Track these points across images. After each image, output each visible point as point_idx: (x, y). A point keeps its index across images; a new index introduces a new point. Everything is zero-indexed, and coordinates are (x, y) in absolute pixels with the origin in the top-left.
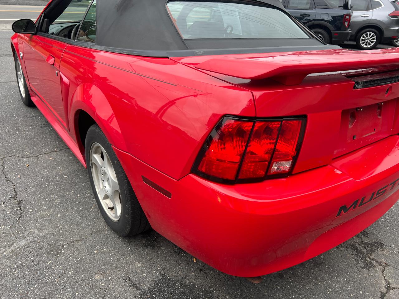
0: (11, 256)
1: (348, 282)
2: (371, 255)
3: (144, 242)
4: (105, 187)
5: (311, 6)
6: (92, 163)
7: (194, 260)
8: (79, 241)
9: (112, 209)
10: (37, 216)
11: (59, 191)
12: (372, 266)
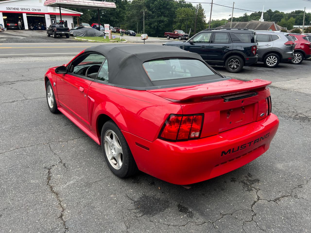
0: (67, 188)
1: (238, 196)
2: (252, 185)
3: (133, 181)
4: (113, 153)
5: (230, 41)
6: (105, 141)
7: (159, 188)
8: (100, 181)
9: (116, 164)
10: (76, 170)
11: (84, 158)
12: (251, 190)
